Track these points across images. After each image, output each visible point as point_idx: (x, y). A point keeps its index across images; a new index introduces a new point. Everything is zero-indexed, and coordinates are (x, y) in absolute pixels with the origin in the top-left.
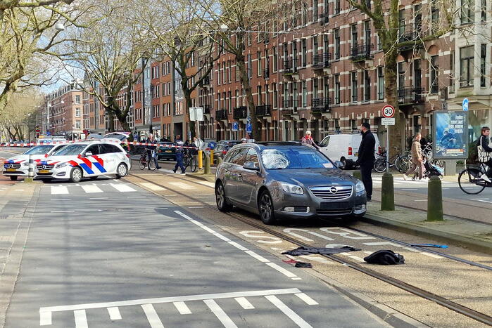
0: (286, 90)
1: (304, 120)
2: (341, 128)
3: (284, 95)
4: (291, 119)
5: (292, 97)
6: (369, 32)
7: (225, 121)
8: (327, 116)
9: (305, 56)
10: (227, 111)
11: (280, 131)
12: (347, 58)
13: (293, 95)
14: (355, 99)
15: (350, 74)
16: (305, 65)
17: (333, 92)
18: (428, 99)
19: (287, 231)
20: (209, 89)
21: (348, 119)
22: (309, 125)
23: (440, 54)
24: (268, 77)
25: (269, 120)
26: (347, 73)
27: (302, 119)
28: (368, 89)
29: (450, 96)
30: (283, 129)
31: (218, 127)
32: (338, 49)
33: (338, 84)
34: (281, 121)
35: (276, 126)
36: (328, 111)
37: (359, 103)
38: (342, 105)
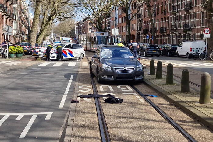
0: (173, 20)
1: (180, 34)
2: (196, 38)
3: (172, 23)
4: (175, 34)
5: (175, 23)
7: (147, 35)
8: (190, 33)
9: (182, 4)
10: (148, 30)
11: (170, 39)
12: (200, 5)
13: (176, 22)
14: (203, 24)
15: (201, 13)
16: (181, 9)
17: (193, 21)
20: (141, 20)
21: (199, 34)
22: (182, 36)
24: (166, 14)
25: (165, 34)
26: (200, 12)
27: (179, 34)
30: (171, 38)
31: (144, 37)
32: (196, 1)
33: (196, 17)
34: (171, 35)
35: (168, 37)
36: (190, 30)
38: (197, 27)
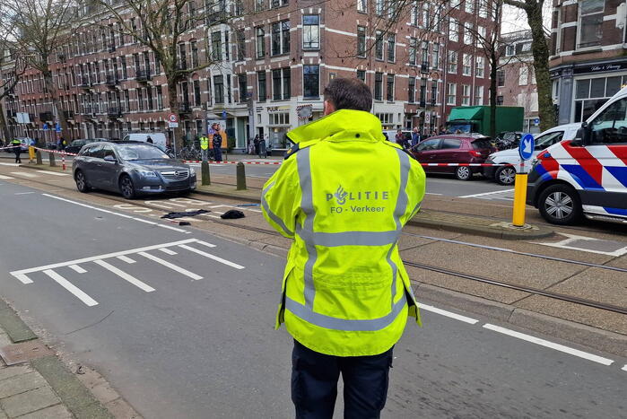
0: (85, 100)
1: (102, 123)
2: (133, 129)
3: (83, 104)
5: (90, 105)
6: (147, 60)
8: (121, 120)
9: (99, 76)
11: (83, 131)
12: (133, 78)
14: (142, 108)
15: (136, 91)
16: (99, 82)
17: (124, 103)
18: (194, 110)
19: (147, 202)
21: (137, 122)
22: (107, 126)
23: (200, 80)
24: (68, 90)
25: (73, 122)
26: (134, 89)
28: (151, 102)
29: (209, 108)
30: (85, 129)
32: (125, 71)
33: (127, 97)
34: (83, 123)
35: (79, 127)
36: (121, 116)
37: (145, 111)
38: (131, 112)
